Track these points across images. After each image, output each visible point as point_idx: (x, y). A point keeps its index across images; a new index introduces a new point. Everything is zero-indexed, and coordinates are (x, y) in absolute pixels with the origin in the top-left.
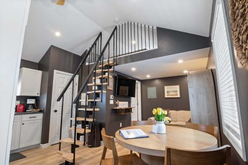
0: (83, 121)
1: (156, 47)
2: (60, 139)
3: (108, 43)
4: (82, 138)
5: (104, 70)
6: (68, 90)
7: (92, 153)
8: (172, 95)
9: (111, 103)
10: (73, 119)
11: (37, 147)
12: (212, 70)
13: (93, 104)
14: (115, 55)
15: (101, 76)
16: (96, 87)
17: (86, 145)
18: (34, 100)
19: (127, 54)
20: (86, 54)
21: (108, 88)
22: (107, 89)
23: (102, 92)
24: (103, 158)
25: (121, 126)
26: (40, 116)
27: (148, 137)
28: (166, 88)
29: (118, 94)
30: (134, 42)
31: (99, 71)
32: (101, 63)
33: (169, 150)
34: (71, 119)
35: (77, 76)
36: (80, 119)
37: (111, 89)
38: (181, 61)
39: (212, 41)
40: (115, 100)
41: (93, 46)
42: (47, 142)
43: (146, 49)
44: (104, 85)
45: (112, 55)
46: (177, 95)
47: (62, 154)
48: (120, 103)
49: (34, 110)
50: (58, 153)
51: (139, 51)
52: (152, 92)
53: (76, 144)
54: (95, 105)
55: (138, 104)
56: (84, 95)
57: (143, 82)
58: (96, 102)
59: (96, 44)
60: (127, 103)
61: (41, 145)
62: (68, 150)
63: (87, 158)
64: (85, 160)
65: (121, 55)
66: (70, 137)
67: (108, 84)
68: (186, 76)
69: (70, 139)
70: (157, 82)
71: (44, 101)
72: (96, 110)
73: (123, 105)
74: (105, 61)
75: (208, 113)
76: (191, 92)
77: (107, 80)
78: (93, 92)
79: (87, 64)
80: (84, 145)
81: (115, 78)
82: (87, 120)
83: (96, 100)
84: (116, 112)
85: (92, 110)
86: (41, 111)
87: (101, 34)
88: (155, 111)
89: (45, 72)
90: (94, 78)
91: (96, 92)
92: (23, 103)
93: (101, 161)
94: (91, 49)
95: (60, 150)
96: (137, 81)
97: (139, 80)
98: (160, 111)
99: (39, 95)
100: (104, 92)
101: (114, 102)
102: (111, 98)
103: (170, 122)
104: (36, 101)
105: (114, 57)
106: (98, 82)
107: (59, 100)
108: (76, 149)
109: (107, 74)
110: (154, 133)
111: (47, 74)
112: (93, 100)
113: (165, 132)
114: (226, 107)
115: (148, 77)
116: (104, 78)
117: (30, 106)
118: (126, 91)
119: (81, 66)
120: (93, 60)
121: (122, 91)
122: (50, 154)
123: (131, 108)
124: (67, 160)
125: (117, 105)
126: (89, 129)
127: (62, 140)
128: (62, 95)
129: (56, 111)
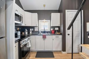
11: (60, 52)
26: (61, 37)
42: (65, 51)
86: (61, 34)
92: (54, 29)
99: (60, 26)
104: (59, 28)
111: (62, 14)
117: (57, 31)
129: (69, 35)
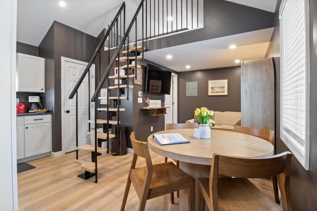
0: (104, 124)
1: (201, 26)
2: (77, 146)
3: (135, 18)
4: (104, 144)
5: (130, 58)
6: (82, 84)
7: (118, 161)
8: (218, 92)
9: (139, 102)
10: (92, 122)
11: (47, 156)
12: (273, 59)
13: (117, 103)
14: (145, 37)
15: (126, 66)
16: (120, 81)
17: (110, 152)
18: (38, 97)
19: (161, 35)
20: (104, 35)
21: (136, 82)
22: (134, 84)
23: (128, 87)
24: (133, 167)
25: (152, 130)
26: (48, 118)
27: (189, 143)
28: (210, 82)
29: (148, 90)
30: (170, 19)
31: (123, 59)
32: (126, 48)
33: (217, 157)
34: (89, 121)
35: (93, 66)
36: (101, 122)
37: (139, 83)
38: (233, 47)
39: (280, 17)
40: (144, 98)
41: (113, 23)
42: (60, 149)
43: (187, 29)
44: (131, 78)
45: (140, 37)
46: (224, 92)
47: (81, 164)
48: (151, 102)
49: (39, 110)
50: (75, 162)
51: (177, 31)
52: (192, 88)
53: (97, 152)
54: (120, 104)
55: (173, 103)
56: (104, 91)
57: (180, 74)
58: (120, 100)
59: (117, 20)
60: (160, 101)
61: (53, 153)
62: (88, 158)
63: (111, 167)
64: (109, 170)
65: (153, 37)
66: (89, 143)
67: (136, 77)
68: (240, 67)
69: (89, 146)
70: (199, 75)
71: (51, 99)
72: (121, 110)
73: (154, 104)
74: (132, 44)
75: (263, 114)
76: (244, 87)
77: (134, 71)
78: (117, 87)
79: (106, 49)
80: (108, 152)
81: (144, 69)
82: (110, 122)
83: (120, 98)
84: (146, 113)
85: (116, 110)
86: (48, 112)
87: (123, 6)
88: (197, 112)
89: (49, 60)
90: (116, 68)
91: (121, 86)
92: (23, 101)
93: (131, 171)
94: (110, 28)
95: (77, 158)
96: (173, 74)
97: (176, 72)
98: (205, 111)
99: (43, 91)
100: (131, 86)
101: (144, 101)
102: (140, 95)
103: (214, 125)
104: (41, 98)
105: (143, 39)
106: (122, 74)
107: (71, 97)
108: (98, 157)
109: (133, 63)
110: (196, 138)
111: (52, 63)
112: (117, 98)
113: (209, 137)
114: (288, 107)
115: (188, 67)
116: (130, 69)
117: (33, 106)
118: (158, 87)
119: (99, 51)
120: (113, 43)
121: (153, 86)
122: (66, 163)
123: (165, 109)
124: (88, 171)
125: (147, 105)
126: (112, 133)
127: (79, 148)
128: (75, 91)
129: (68, 112)
